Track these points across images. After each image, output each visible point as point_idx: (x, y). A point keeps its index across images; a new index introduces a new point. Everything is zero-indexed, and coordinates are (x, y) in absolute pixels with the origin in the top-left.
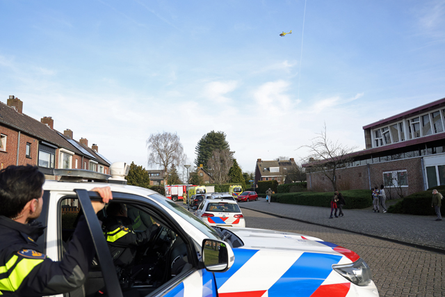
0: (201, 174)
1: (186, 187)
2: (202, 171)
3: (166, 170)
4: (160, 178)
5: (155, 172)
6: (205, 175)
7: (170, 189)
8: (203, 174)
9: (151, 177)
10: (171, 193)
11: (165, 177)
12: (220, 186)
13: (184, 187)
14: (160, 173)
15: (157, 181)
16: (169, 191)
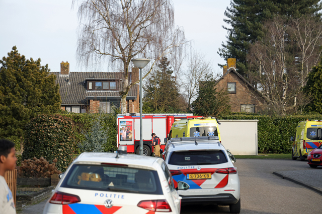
3: (126, 72)
4: (119, 94)
5: (106, 79)
6: (242, 90)
7: (132, 125)
8: (236, 85)
9: (94, 91)
10: (133, 135)
11: (125, 91)
12: (276, 120)
13: (170, 119)
14: (120, 82)
15: (110, 102)
16: (128, 131)
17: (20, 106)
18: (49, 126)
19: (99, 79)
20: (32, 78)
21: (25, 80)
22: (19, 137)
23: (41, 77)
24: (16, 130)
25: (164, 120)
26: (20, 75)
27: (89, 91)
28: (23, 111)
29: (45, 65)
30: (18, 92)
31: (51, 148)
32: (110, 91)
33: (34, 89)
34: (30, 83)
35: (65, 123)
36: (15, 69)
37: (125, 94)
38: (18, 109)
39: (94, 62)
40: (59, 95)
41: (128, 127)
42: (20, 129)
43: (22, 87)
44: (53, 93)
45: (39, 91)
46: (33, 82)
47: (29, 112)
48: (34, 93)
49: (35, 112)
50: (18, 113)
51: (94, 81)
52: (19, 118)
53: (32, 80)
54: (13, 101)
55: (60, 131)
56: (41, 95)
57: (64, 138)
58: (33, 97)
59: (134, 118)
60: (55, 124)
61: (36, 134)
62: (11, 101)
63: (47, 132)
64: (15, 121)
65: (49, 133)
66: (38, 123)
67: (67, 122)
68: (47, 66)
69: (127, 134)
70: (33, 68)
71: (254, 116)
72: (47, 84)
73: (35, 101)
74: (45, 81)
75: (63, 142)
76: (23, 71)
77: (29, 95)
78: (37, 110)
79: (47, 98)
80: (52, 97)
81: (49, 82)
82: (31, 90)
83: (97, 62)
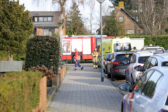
0: (121, 18)
1: (96, 39)
2: (122, 13)
3: (62, 11)
4: (53, 24)
5: (45, 15)
6: (128, 20)
7: (70, 43)
8: (124, 17)
9: (38, 23)
10: (70, 49)
11: (61, 22)
12: (153, 38)
13: (93, 39)
14: (54, 17)
15: (49, 30)
16: (67, 46)
17: (8, 31)
18: (43, 44)
19: (41, 15)
20: (15, 13)
21: (11, 14)
22: (7, 51)
23: (21, 12)
24: (6, 47)
25: (90, 40)
26: (7, 11)
27: (35, 23)
28: (10, 34)
29: (23, 4)
30: (6, 22)
31: (45, 58)
32: (48, 23)
33: (16, 20)
34: (14, 16)
35: (54, 42)
36: (3, 7)
37: (62, 24)
38: (7, 33)
39: (42, 4)
40: (32, 24)
41: (67, 44)
42: (8, 46)
43: (8, 18)
44: (29, 22)
45: (20, 21)
46: (15, 15)
47: (14, 35)
48: (17, 23)
49: (18, 35)
50: (6, 36)
51: (38, 17)
52: (8, 39)
53: (15, 14)
54: (3, 28)
55: (51, 47)
56: (21, 24)
57: (54, 52)
58: (16, 25)
59: (71, 39)
60: (47, 42)
61: (34, 49)
62: (2, 28)
63: (42, 47)
64: (5, 41)
65: (44, 48)
66: (35, 41)
67: (55, 41)
68: (23, 5)
69: (67, 48)
70: (15, 6)
71: (140, 36)
72: (24, 16)
73: (17, 28)
74: (23, 14)
75: (53, 54)
76: (8, 8)
77: (13, 24)
78: (18, 34)
79: (25, 26)
80: (27, 25)
81: (26, 15)
82: (15, 21)
83: (44, 4)
